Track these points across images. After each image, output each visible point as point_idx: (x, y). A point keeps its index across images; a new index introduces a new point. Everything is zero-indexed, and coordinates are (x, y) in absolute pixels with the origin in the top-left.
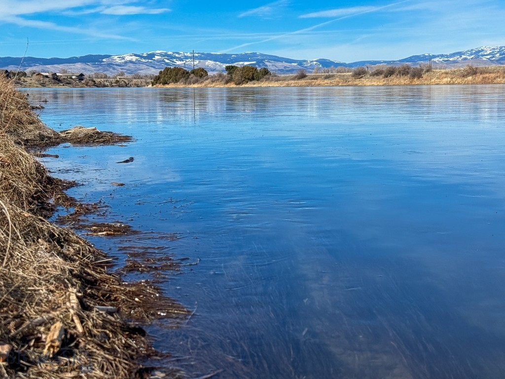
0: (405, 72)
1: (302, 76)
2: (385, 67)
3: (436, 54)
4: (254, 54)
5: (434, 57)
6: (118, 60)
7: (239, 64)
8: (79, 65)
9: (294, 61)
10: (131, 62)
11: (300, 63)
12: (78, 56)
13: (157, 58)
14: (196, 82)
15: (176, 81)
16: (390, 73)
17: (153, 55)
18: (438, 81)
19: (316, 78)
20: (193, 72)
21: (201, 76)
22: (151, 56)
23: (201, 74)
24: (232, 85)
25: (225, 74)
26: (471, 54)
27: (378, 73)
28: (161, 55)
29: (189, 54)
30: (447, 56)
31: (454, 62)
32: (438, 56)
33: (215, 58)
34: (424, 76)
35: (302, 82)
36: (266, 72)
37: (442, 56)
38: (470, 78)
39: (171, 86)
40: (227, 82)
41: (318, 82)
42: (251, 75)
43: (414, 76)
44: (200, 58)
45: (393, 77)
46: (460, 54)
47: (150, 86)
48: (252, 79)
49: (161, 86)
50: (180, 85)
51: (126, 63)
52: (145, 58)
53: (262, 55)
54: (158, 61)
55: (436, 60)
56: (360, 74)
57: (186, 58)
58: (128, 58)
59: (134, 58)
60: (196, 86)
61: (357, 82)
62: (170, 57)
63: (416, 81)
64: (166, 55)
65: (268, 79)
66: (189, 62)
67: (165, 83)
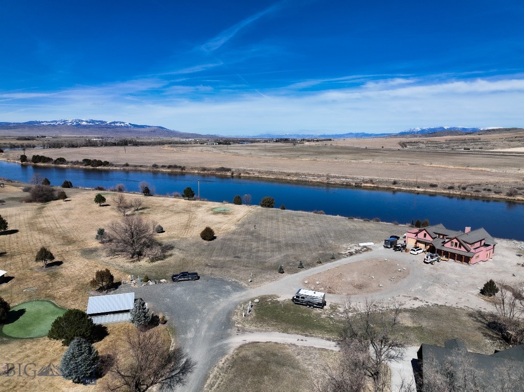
5: (42, 122)
26: (62, 122)
31: (54, 125)
32: (44, 122)
37: (46, 122)
46: (56, 121)
55: (44, 124)
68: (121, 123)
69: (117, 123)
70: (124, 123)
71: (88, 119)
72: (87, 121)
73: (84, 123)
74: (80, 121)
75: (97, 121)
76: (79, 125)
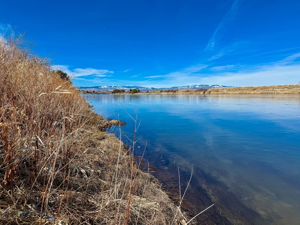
0: (172, 91)
1: (148, 92)
2: (167, 90)
3: (179, 86)
4: (136, 86)
5: (178, 87)
6: (103, 87)
7: (132, 89)
8: (93, 89)
9: (146, 88)
10: (106, 88)
11: (147, 88)
12: (93, 86)
13: (112, 87)
14: (122, 93)
15: (117, 93)
16: (169, 91)
17: (111, 86)
18: (180, 93)
19: (151, 92)
20: (122, 91)
21: (123, 92)
22: (111, 87)
23: (123, 91)
24: (131, 94)
25: (129, 91)
26: (187, 87)
27: (166, 91)
28: (113, 86)
29: (120, 86)
30: (181, 87)
31: (183, 88)
33: (127, 87)
34: (177, 92)
35: (148, 93)
36: (139, 91)
37: (180, 87)
38: (187, 93)
39: (116, 94)
40: (130, 93)
41: (152, 93)
42: (135, 91)
43: (174, 92)
44: (123, 87)
45: (169, 92)
46: (184, 86)
47: (111, 94)
48: (136, 92)
49: (114, 94)
50: (118, 94)
51: (105, 88)
52: (110, 87)
53: (138, 86)
54: (113, 88)
56: (161, 91)
57: (120, 87)
58: (105, 87)
59: (107, 87)
60: (122, 94)
61: (161, 93)
62: (116, 87)
63: (175, 93)
64: (115, 86)
65: (140, 93)
66: (120, 88)
67: (115, 93)
68: (217, 85)
69: (215, 85)
70: (219, 86)
71: (199, 85)
72: (199, 86)
73: (198, 87)
74: (196, 85)
75: (204, 85)
76: (195, 87)
